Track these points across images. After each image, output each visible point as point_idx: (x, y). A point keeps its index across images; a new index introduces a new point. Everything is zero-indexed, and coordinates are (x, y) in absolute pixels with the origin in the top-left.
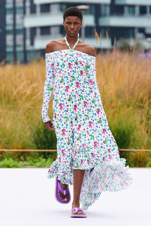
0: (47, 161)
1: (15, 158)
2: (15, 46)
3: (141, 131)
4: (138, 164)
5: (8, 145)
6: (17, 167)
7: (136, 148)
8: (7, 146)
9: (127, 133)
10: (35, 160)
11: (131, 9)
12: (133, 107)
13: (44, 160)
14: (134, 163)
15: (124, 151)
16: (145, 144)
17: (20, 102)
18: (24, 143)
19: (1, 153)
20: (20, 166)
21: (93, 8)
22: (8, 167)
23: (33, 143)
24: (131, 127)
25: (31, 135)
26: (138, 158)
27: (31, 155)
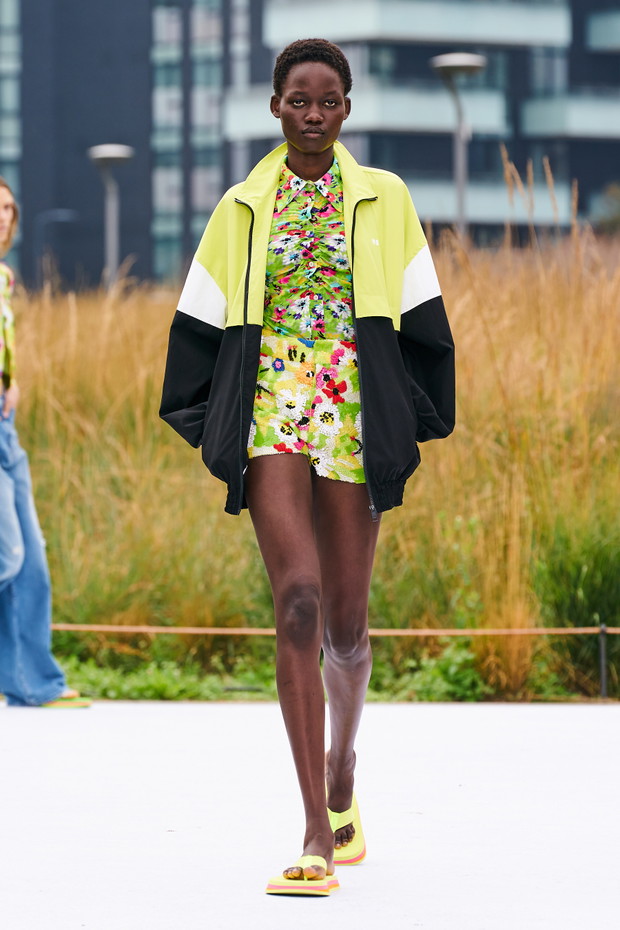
1: (189, 659)
2: (188, 213)
5: (160, 606)
6: (195, 697)
8: (157, 615)
10: (268, 671)
18: (222, 603)
19: (134, 640)
20: (206, 692)
21: (501, 60)
22: (161, 696)
23: (260, 600)
25: (252, 567)
27: (249, 650)
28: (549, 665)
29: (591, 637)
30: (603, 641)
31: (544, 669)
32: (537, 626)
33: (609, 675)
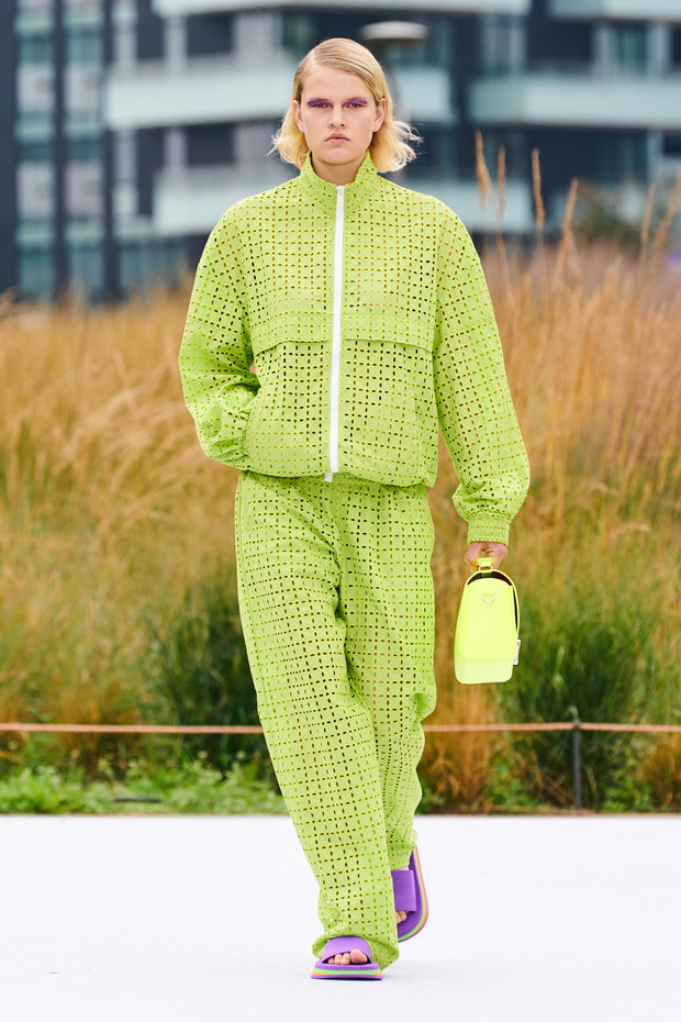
0: (224, 779)
1: (72, 764)
2: (61, 218)
4: (669, 797)
5: (34, 699)
6: (79, 810)
7: (658, 719)
8: (31, 709)
9: (617, 644)
10: (168, 778)
11: (629, 41)
13: (212, 776)
14: (648, 790)
15: (602, 734)
18: (112, 692)
19: (3, 740)
20: (93, 804)
21: (444, 31)
22: (38, 809)
23: (159, 689)
24: (638, 614)
26: (672, 767)
27: (144, 752)
28: (511, 769)
29: (563, 733)
30: (578, 738)
31: (505, 774)
32: (497, 721)
33: (585, 780)
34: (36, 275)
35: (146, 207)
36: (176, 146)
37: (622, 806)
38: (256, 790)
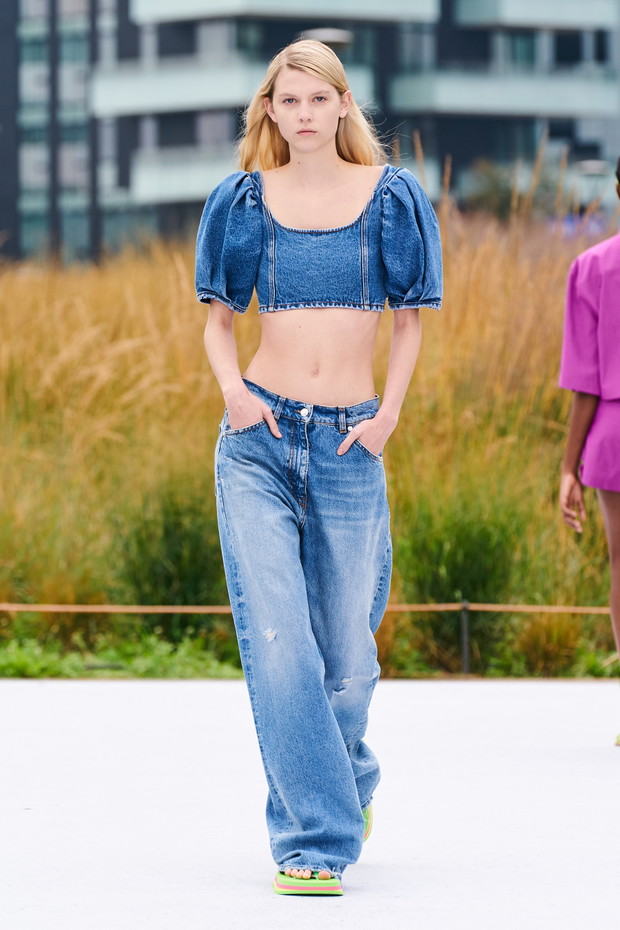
0: (175, 650)
1: (50, 638)
3: (555, 531)
4: (541, 665)
5: (22, 584)
6: (56, 675)
7: (532, 601)
8: (19, 593)
9: (496, 538)
10: (129, 649)
11: (520, 45)
12: (521, 436)
13: (165, 647)
14: (523, 659)
15: (485, 613)
16: (569, 583)
17: (68, 413)
18: (84, 579)
20: (67, 670)
21: (369, 37)
22: (22, 674)
23: (122, 577)
24: (513, 515)
25: (113, 546)
26: (543, 640)
27: (111, 628)
28: (411, 642)
29: (454, 614)
30: (465, 618)
31: (406, 646)
32: (400, 602)
33: (471, 652)
34: (34, 237)
35: (124, 180)
36: (149, 131)
37: (502, 672)
38: (202, 659)
